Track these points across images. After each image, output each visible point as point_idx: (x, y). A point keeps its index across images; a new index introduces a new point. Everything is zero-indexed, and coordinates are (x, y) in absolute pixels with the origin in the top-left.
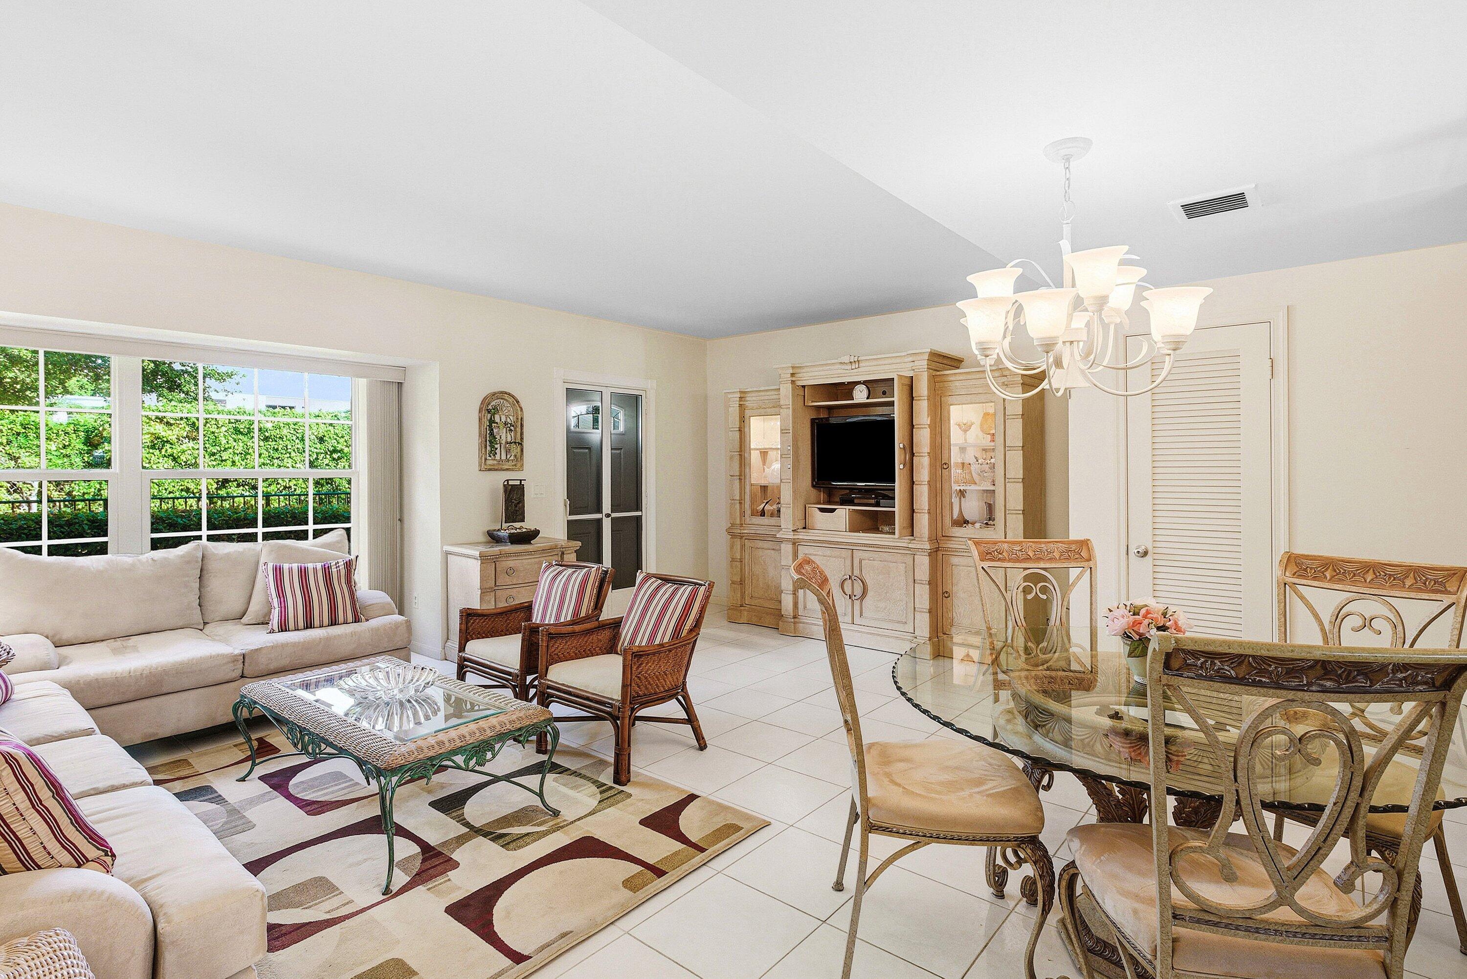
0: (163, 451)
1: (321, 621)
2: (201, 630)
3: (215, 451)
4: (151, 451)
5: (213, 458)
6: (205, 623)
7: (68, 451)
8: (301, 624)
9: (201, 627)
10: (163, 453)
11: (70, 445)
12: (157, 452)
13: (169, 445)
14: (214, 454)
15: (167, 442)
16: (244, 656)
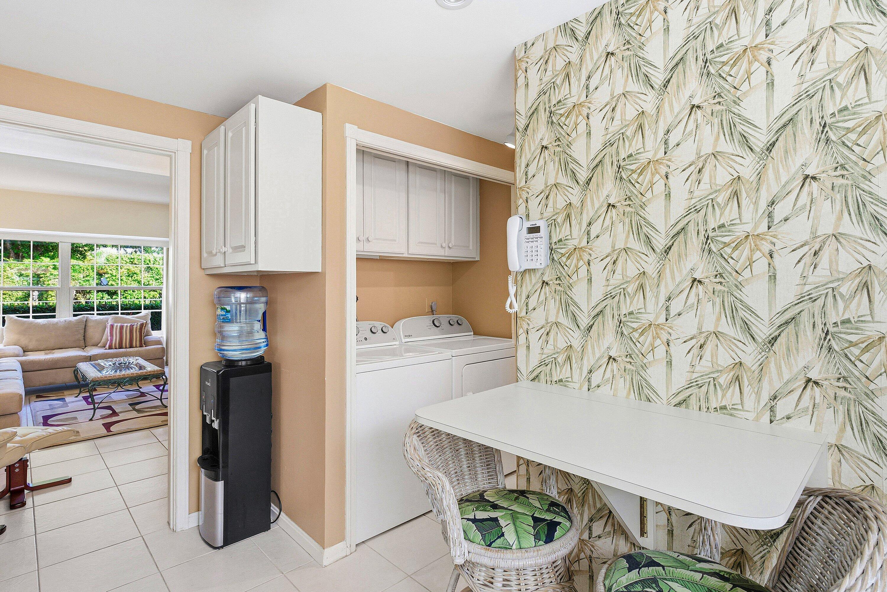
0: (133, 278)
1: (136, 344)
2: (83, 349)
3: (158, 278)
4: (128, 278)
5: (157, 281)
6: (86, 347)
7: (88, 278)
8: (128, 346)
9: (84, 348)
10: (133, 279)
11: (89, 276)
12: (130, 278)
13: (136, 275)
14: (157, 279)
15: (135, 273)
16: (91, 357)
